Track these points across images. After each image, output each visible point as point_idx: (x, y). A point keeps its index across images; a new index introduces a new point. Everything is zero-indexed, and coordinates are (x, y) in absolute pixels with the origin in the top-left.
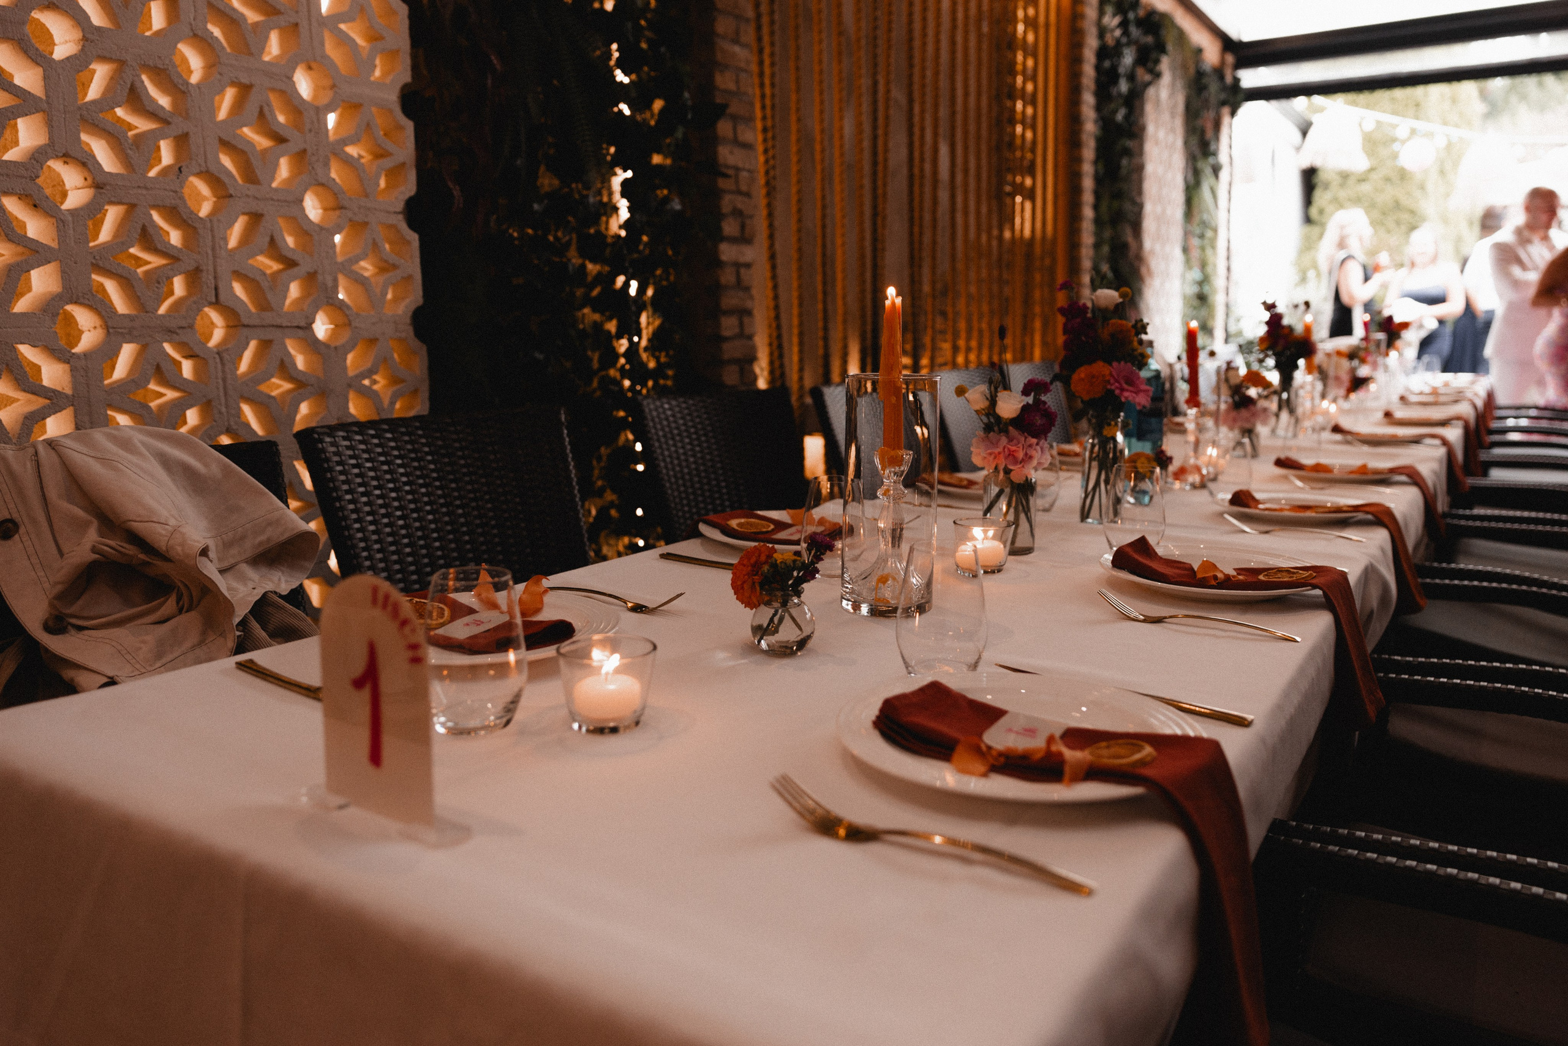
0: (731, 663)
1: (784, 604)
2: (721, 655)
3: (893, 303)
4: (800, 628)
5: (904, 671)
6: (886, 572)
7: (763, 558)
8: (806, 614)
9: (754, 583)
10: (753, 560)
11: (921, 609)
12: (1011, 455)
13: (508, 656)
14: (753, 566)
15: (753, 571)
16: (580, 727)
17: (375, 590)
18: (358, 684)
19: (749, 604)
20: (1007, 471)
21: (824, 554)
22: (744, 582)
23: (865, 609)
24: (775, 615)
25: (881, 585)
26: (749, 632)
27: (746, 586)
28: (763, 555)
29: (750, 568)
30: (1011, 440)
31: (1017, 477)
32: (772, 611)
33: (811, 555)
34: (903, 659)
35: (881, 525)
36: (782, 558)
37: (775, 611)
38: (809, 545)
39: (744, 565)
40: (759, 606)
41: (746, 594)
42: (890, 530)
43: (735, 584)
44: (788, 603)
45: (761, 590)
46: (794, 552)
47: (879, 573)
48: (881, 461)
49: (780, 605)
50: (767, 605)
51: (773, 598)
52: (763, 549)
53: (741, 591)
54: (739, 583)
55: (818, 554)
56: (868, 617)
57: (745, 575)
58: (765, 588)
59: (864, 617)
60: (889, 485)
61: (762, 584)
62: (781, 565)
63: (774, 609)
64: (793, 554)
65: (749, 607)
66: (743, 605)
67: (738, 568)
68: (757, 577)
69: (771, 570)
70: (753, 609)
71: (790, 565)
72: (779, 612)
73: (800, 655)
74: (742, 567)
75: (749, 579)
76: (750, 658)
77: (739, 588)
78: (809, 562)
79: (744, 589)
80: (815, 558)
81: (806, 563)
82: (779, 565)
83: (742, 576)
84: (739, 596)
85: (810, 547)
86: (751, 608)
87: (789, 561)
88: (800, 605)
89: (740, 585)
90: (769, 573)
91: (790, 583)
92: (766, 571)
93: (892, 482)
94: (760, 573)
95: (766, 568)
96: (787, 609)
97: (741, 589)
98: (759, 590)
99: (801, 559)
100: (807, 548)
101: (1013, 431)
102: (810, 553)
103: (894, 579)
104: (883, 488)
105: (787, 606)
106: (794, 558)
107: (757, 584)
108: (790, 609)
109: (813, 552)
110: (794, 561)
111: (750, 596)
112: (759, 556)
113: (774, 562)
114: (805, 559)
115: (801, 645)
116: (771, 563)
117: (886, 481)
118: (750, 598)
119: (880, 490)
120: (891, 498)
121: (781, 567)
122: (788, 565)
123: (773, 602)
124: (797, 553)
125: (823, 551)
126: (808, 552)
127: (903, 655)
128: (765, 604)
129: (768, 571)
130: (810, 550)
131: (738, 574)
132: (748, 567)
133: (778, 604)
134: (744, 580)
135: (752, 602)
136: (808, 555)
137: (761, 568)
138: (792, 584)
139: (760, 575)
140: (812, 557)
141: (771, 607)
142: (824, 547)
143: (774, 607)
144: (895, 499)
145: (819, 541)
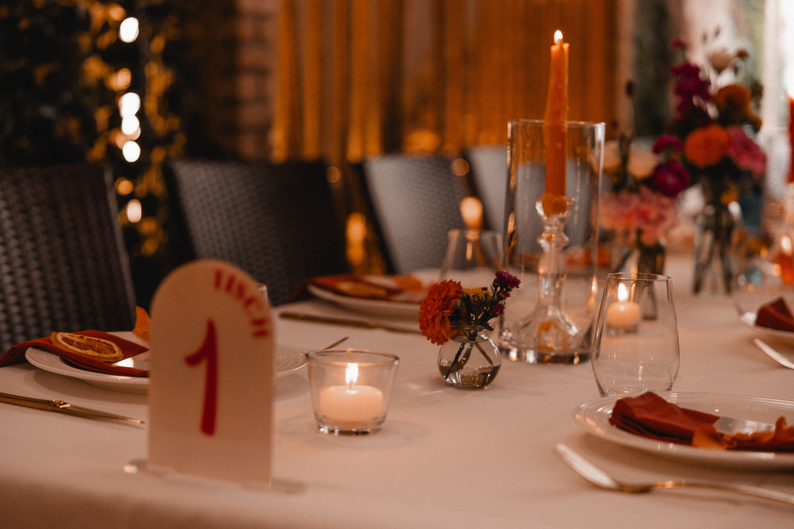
0: (426, 394)
1: (473, 338)
2: (414, 387)
3: (562, 48)
4: (490, 362)
6: (547, 319)
7: (452, 293)
9: (443, 318)
10: (444, 294)
11: (584, 358)
12: (643, 216)
14: (445, 299)
15: (443, 305)
16: (331, 430)
17: (219, 275)
18: (192, 360)
19: (439, 339)
20: (639, 232)
22: (434, 318)
23: (531, 357)
24: (461, 350)
25: (543, 332)
26: (437, 370)
27: (437, 320)
28: (451, 290)
29: (441, 302)
30: (643, 199)
31: (647, 240)
32: (458, 346)
33: (496, 292)
34: (599, 385)
35: (541, 271)
36: (474, 293)
37: (463, 345)
38: (495, 281)
39: (434, 300)
40: (447, 340)
41: (437, 328)
42: (552, 276)
43: (424, 319)
44: (476, 337)
45: (450, 324)
46: (481, 288)
47: (540, 320)
48: (544, 207)
49: (468, 338)
50: (455, 339)
51: (462, 331)
52: (451, 284)
53: (431, 325)
54: (430, 317)
55: (504, 290)
56: (533, 364)
57: (436, 309)
58: (454, 322)
59: (529, 364)
60: (551, 232)
61: (451, 319)
62: (474, 298)
63: (461, 344)
64: (481, 289)
65: (436, 344)
66: (430, 340)
67: (427, 303)
68: (448, 311)
69: (464, 304)
70: (440, 346)
71: (482, 298)
72: (467, 346)
73: (488, 389)
74: (432, 301)
75: (437, 315)
76: (440, 391)
77: (430, 322)
78: (496, 297)
79: (435, 322)
80: (500, 294)
81: (492, 298)
82: (472, 299)
83: (433, 310)
84: (429, 331)
85: (496, 284)
86: (438, 345)
87: (482, 295)
88: (487, 340)
89: (431, 319)
90: (461, 306)
91: (479, 317)
92: (459, 304)
93: (555, 228)
94: (451, 307)
95: (459, 302)
96: (476, 342)
97: (431, 323)
98: (448, 324)
99: (490, 294)
100: (493, 284)
101: (645, 191)
102: (496, 290)
103: (557, 327)
104: (544, 235)
105: (475, 340)
106: (485, 292)
107: (447, 318)
108: (478, 343)
109: (499, 289)
110: (486, 295)
111: (440, 330)
112: (449, 291)
113: (465, 296)
114: (492, 295)
115: (489, 376)
116: (462, 297)
117: (548, 228)
118: (440, 332)
119: (542, 238)
120: (553, 245)
121: (474, 300)
122: (481, 298)
123: (462, 336)
124: (485, 289)
125: (509, 287)
126: (494, 288)
127: (599, 383)
128: (453, 338)
129: (461, 304)
130: (496, 287)
131: (429, 308)
132: (439, 301)
133: (466, 338)
134: (435, 314)
135: (440, 337)
136: (494, 292)
137: (451, 302)
138: (480, 318)
139: (451, 309)
140: (498, 294)
141: (458, 342)
142: (510, 284)
143: (462, 341)
144: (557, 246)
145: (507, 277)
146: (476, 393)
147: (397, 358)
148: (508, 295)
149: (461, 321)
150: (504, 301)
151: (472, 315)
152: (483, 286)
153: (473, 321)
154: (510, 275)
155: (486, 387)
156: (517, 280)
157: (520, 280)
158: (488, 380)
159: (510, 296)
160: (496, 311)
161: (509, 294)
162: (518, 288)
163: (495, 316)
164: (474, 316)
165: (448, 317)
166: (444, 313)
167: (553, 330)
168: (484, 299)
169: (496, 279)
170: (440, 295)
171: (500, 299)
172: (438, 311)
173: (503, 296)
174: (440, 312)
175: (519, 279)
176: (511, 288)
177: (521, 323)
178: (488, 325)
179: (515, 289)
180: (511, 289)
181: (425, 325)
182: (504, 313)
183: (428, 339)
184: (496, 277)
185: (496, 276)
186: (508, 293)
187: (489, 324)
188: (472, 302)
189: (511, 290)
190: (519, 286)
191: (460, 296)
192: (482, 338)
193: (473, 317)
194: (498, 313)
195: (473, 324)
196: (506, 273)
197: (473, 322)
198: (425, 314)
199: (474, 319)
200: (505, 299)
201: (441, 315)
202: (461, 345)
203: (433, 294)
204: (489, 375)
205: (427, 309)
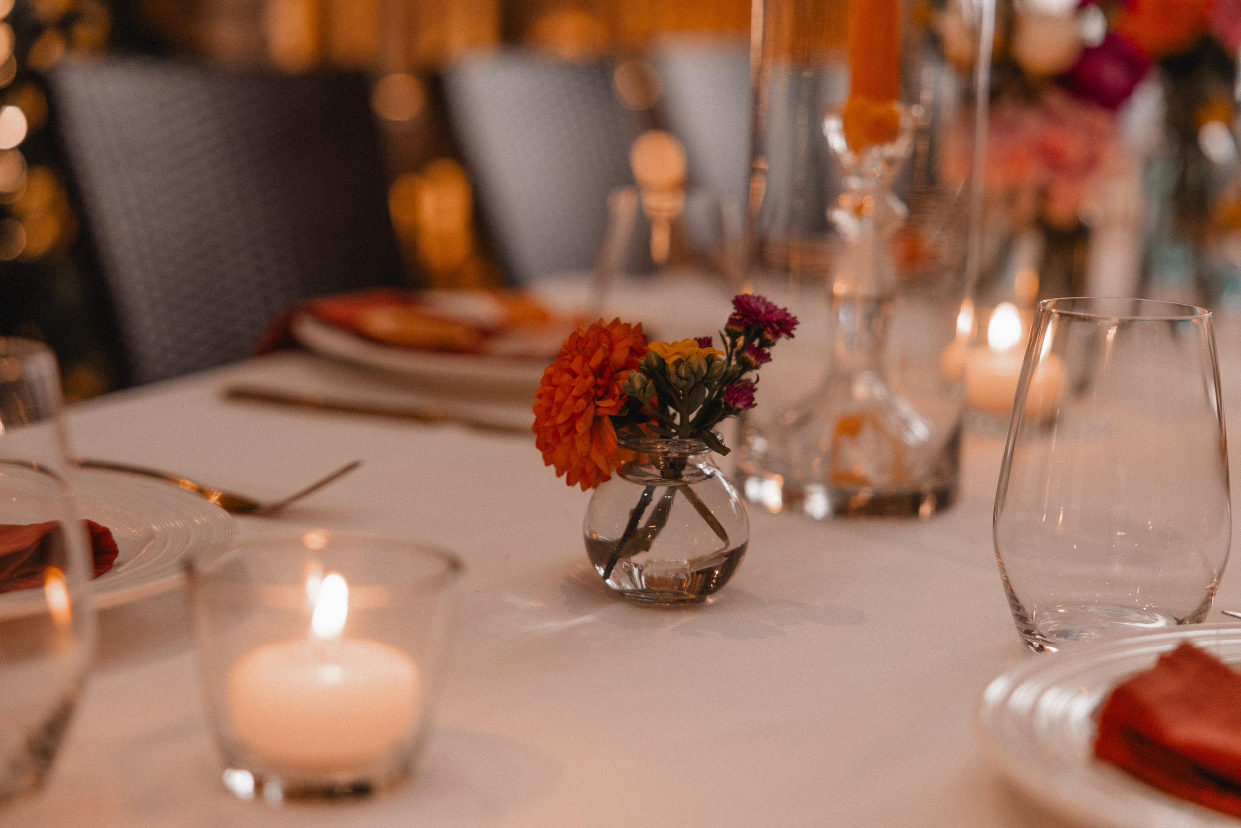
1: (674, 471)
4: (722, 533)
5: (1014, 635)
6: (852, 407)
7: (620, 355)
8: (728, 496)
9: (597, 420)
10: (597, 359)
12: (1051, 157)
13: (43, 596)
14: (600, 371)
15: (596, 386)
16: (259, 786)
19: (585, 475)
21: (770, 344)
22: (574, 418)
23: (818, 503)
24: (644, 502)
25: (846, 440)
26: (582, 551)
27: (581, 427)
28: (618, 346)
29: (591, 378)
32: (636, 492)
33: (735, 350)
34: (1013, 599)
35: (840, 287)
36: (676, 354)
37: (650, 491)
38: (732, 321)
39: (574, 375)
40: (607, 478)
41: (581, 446)
42: (867, 300)
43: (547, 424)
44: (683, 468)
45: (615, 436)
46: (696, 339)
47: (837, 408)
48: (847, 131)
49: (662, 473)
50: (629, 474)
51: (647, 455)
52: (616, 332)
53: (566, 440)
54: (561, 419)
55: (756, 343)
56: (824, 521)
57: (576, 398)
58: (625, 429)
59: (811, 520)
60: (862, 193)
61: (618, 422)
62: (677, 367)
63: (644, 488)
64: (696, 343)
65: (578, 485)
66: (564, 477)
67: (555, 380)
68: (610, 403)
69: (650, 384)
70: (590, 491)
71: (700, 368)
72: (660, 492)
73: (714, 605)
74: (566, 377)
75: (581, 414)
76: (588, 618)
77: (562, 431)
78: (734, 363)
79: (576, 432)
80: (747, 354)
81: (725, 366)
82: (672, 369)
83: (569, 402)
84: (560, 452)
85: (736, 328)
86: (584, 489)
87: (698, 357)
88: (711, 476)
89: (566, 423)
90: (645, 391)
91: (692, 417)
92: (638, 385)
93: (871, 184)
94: (617, 391)
95: (637, 377)
96: (682, 481)
97: (566, 434)
98: (610, 435)
99: (720, 356)
100: (727, 330)
101: (1056, 100)
102: (734, 344)
103: (877, 427)
104: (846, 200)
105: (680, 476)
106: (706, 351)
107: (606, 420)
108: (689, 485)
109: (741, 341)
110: (710, 360)
111: (589, 452)
112: (611, 349)
113: (655, 363)
114: (724, 358)
115: (718, 575)
116: (647, 365)
117: (854, 183)
118: (588, 456)
119: (837, 206)
120: (869, 225)
121: (677, 373)
122: (695, 367)
123: (643, 465)
124: (705, 342)
125: (769, 336)
126: (728, 340)
127: (1012, 590)
128: (623, 472)
129: (644, 388)
130: (734, 336)
131: (559, 396)
132: (586, 377)
133: (656, 472)
134: (576, 411)
135: (588, 469)
136: (729, 349)
137: (619, 379)
138: (695, 419)
139: (618, 399)
140: (738, 354)
141: (636, 482)
142: (772, 328)
143: (647, 481)
144: (879, 226)
145: (763, 310)
146: (687, 618)
147: (455, 565)
148: (767, 358)
149: (642, 426)
150: (755, 372)
151: (672, 411)
152: (702, 335)
153: (675, 427)
154: (770, 303)
155: (711, 598)
156: (788, 318)
157: (795, 318)
158: (713, 584)
159: (771, 360)
160: (736, 400)
161: (769, 355)
162: (791, 340)
163: (729, 411)
164: (678, 415)
165: (611, 417)
166: (600, 407)
167: (868, 435)
168: (705, 371)
169: (735, 314)
170: (587, 359)
171: (747, 366)
172: (582, 402)
173: (752, 359)
174: (588, 405)
175: (793, 315)
176: (774, 338)
177: (792, 417)
178: (714, 436)
179: (782, 341)
180: (773, 341)
181: (550, 440)
182: (756, 405)
183: (559, 474)
184: (735, 311)
185: (735, 308)
186: (767, 351)
187: (718, 433)
188: (673, 379)
189: (774, 344)
190: (793, 332)
191: (642, 361)
192: (701, 473)
193: (675, 415)
194: (739, 405)
195: (675, 434)
196: (761, 300)
197: (673, 431)
198: (549, 410)
199: (677, 421)
200: (757, 368)
201: (590, 412)
202: (645, 492)
203: (569, 357)
204: (717, 572)
205: (553, 399)
